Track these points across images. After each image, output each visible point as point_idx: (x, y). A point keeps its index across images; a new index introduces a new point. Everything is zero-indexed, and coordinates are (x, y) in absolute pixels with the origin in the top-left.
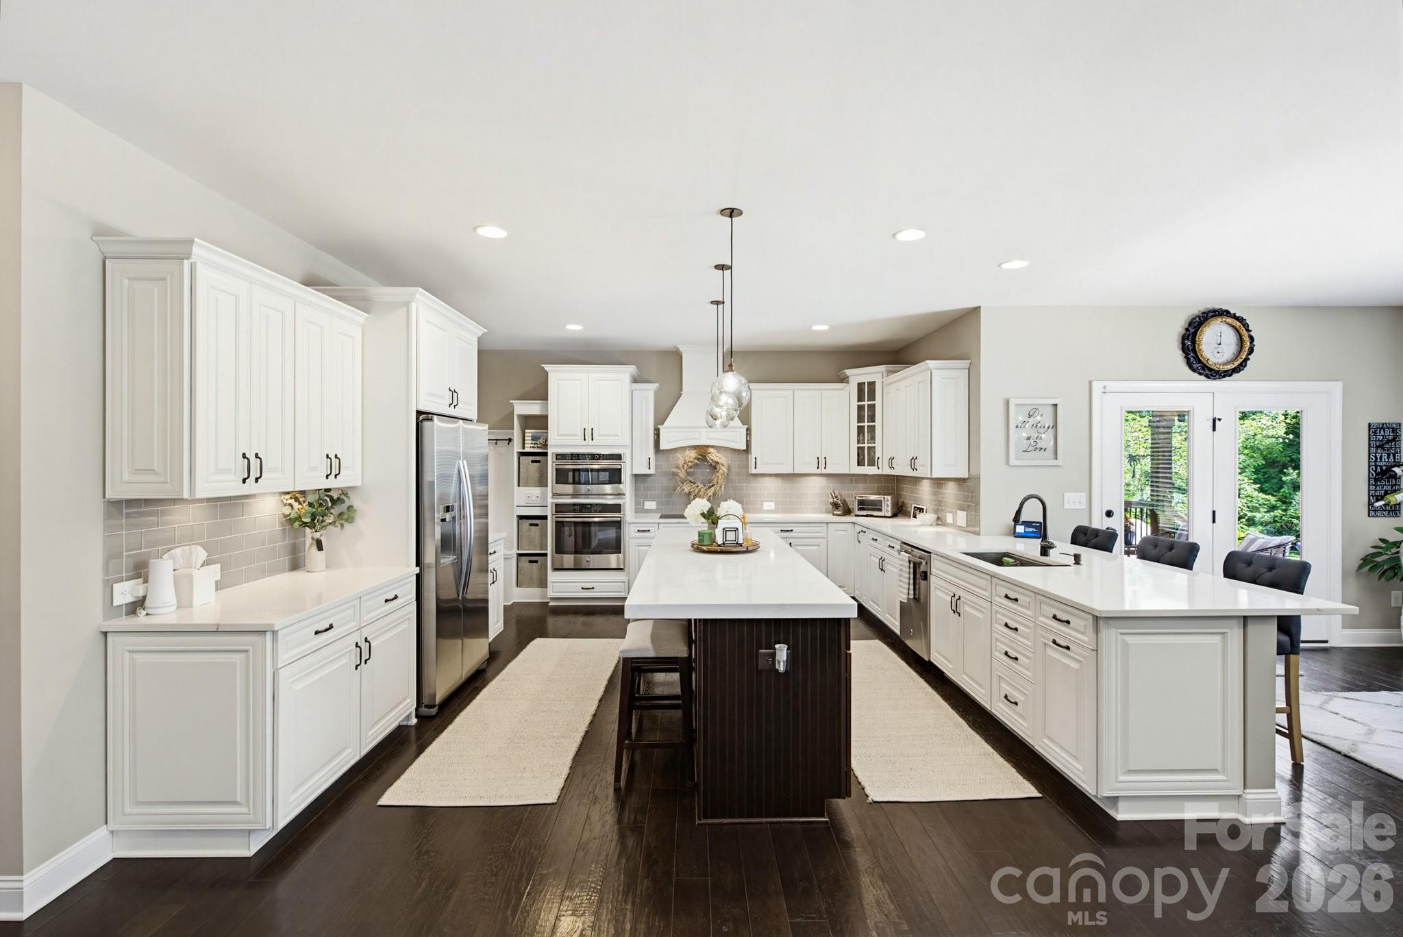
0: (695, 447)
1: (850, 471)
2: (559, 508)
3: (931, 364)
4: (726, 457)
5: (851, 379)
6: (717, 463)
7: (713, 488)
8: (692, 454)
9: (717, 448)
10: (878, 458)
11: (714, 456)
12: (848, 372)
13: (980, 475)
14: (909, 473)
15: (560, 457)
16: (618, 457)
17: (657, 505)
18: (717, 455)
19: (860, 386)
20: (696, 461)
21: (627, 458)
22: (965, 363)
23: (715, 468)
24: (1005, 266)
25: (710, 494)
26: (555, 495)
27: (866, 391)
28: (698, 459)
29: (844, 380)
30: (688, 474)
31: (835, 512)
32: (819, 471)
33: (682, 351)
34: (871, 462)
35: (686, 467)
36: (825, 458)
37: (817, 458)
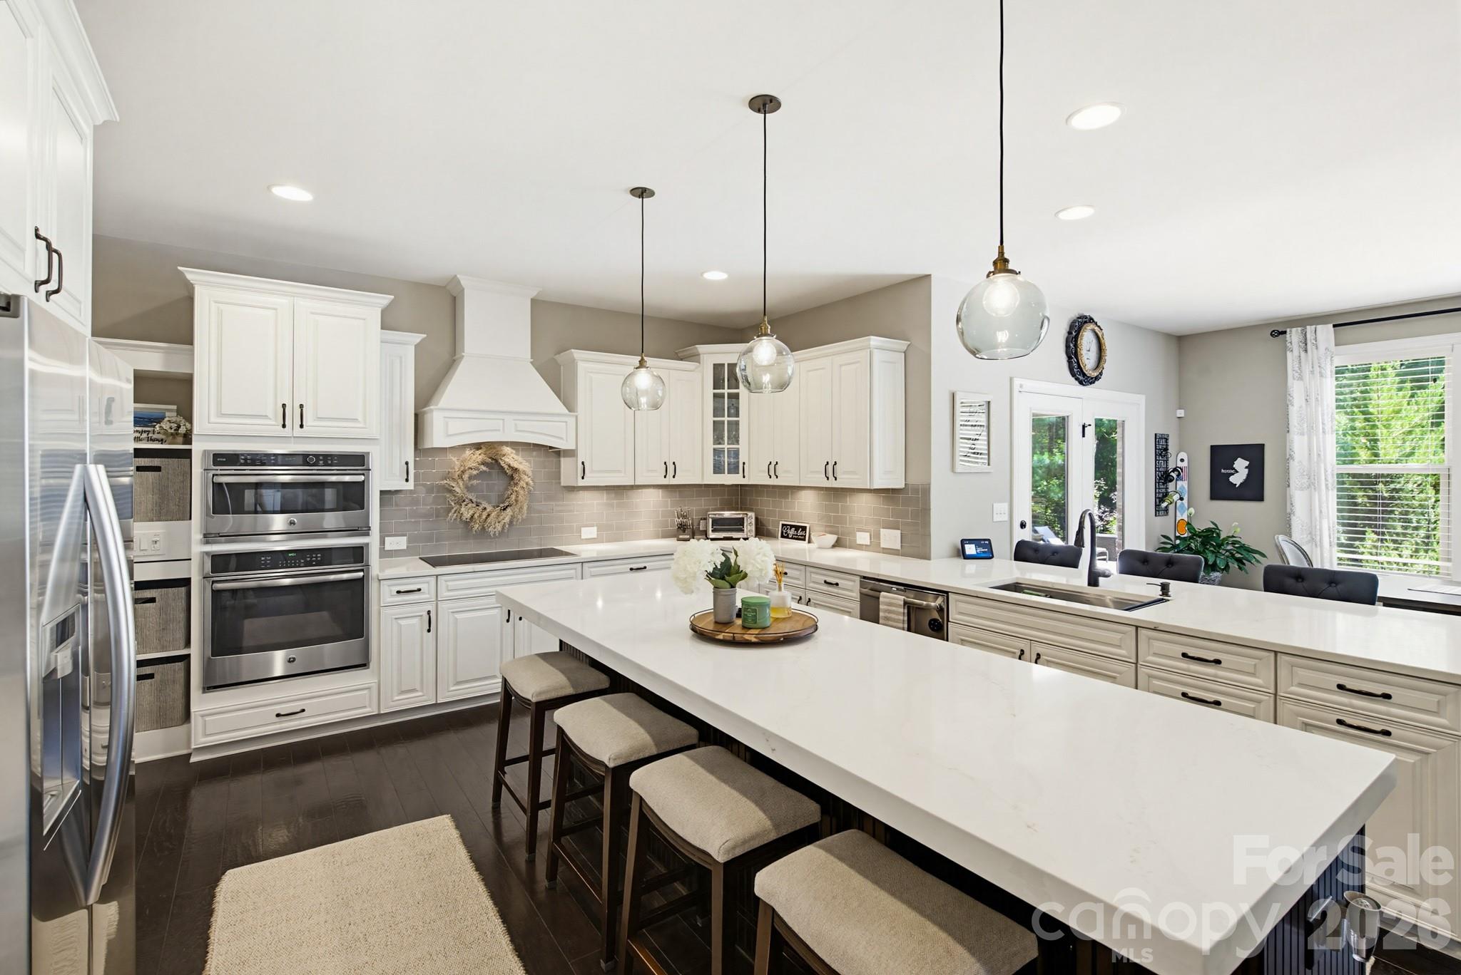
0: (478, 446)
1: (703, 479)
2: (220, 563)
3: (875, 341)
4: (527, 461)
5: (703, 358)
6: (516, 470)
7: (509, 510)
8: (479, 456)
9: (514, 445)
10: (744, 463)
11: (512, 458)
12: (702, 348)
13: (930, 484)
14: (764, 480)
15: (222, 459)
16: (359, 460)
17: (409, 541)
18: (515, 457)
19: (718, 368)
20: (483, 468)
21: (374, 463)
22: (902, 344)
23: (512, 478)
24: (1063, 216)
25: (507, 520)
26: (208, 537)
28: (483, 463)
29: (694, 357)
30: (469, 489)
31: (681, 537)
32: (665, 482)
33: (464, 286)
34: (734, 469)
35: (466, 477)
36: (674, 463)
37: (665, 463)
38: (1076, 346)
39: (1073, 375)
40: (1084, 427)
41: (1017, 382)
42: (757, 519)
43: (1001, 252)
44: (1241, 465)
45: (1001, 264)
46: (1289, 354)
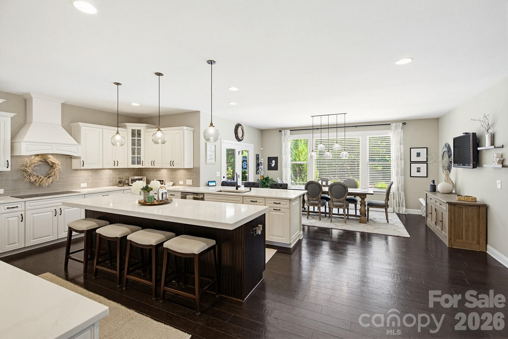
0: (37, 155)
1: (128, 166)
3: (185, 128)
4: (58, 160)
5: (128, 127)
6: (53, 163)
7: (51, 178)
8: (38, 159)
9: (52, 154)
10: (143, 161)
11: (52, 159)
12: (127, 124)
13: (200, 167)
17: (5, 191)
18: (54, 159)
19: (133, 131)
20: (40, 163)
22: (192, 129)
23: (52, 166)
24: (230, 104)
25: (51, 181)
27: (136, 134)
28: (40, 161)
29: (125, 127)
30: (33, 171)
31: (119, 185)
32: (114, 167)
33: (33, 97)
34: (139, 163)
35: (33, 166)
36: (117, 161)
37: (114, 161)
38: (237, 131)
39: (236, 139)
40: (239, 152)
41: (222, 140)
42: (146, 179)
43: (212, 122)
44: (274, 161)
45: (211, 125)
46: (282, 136)
